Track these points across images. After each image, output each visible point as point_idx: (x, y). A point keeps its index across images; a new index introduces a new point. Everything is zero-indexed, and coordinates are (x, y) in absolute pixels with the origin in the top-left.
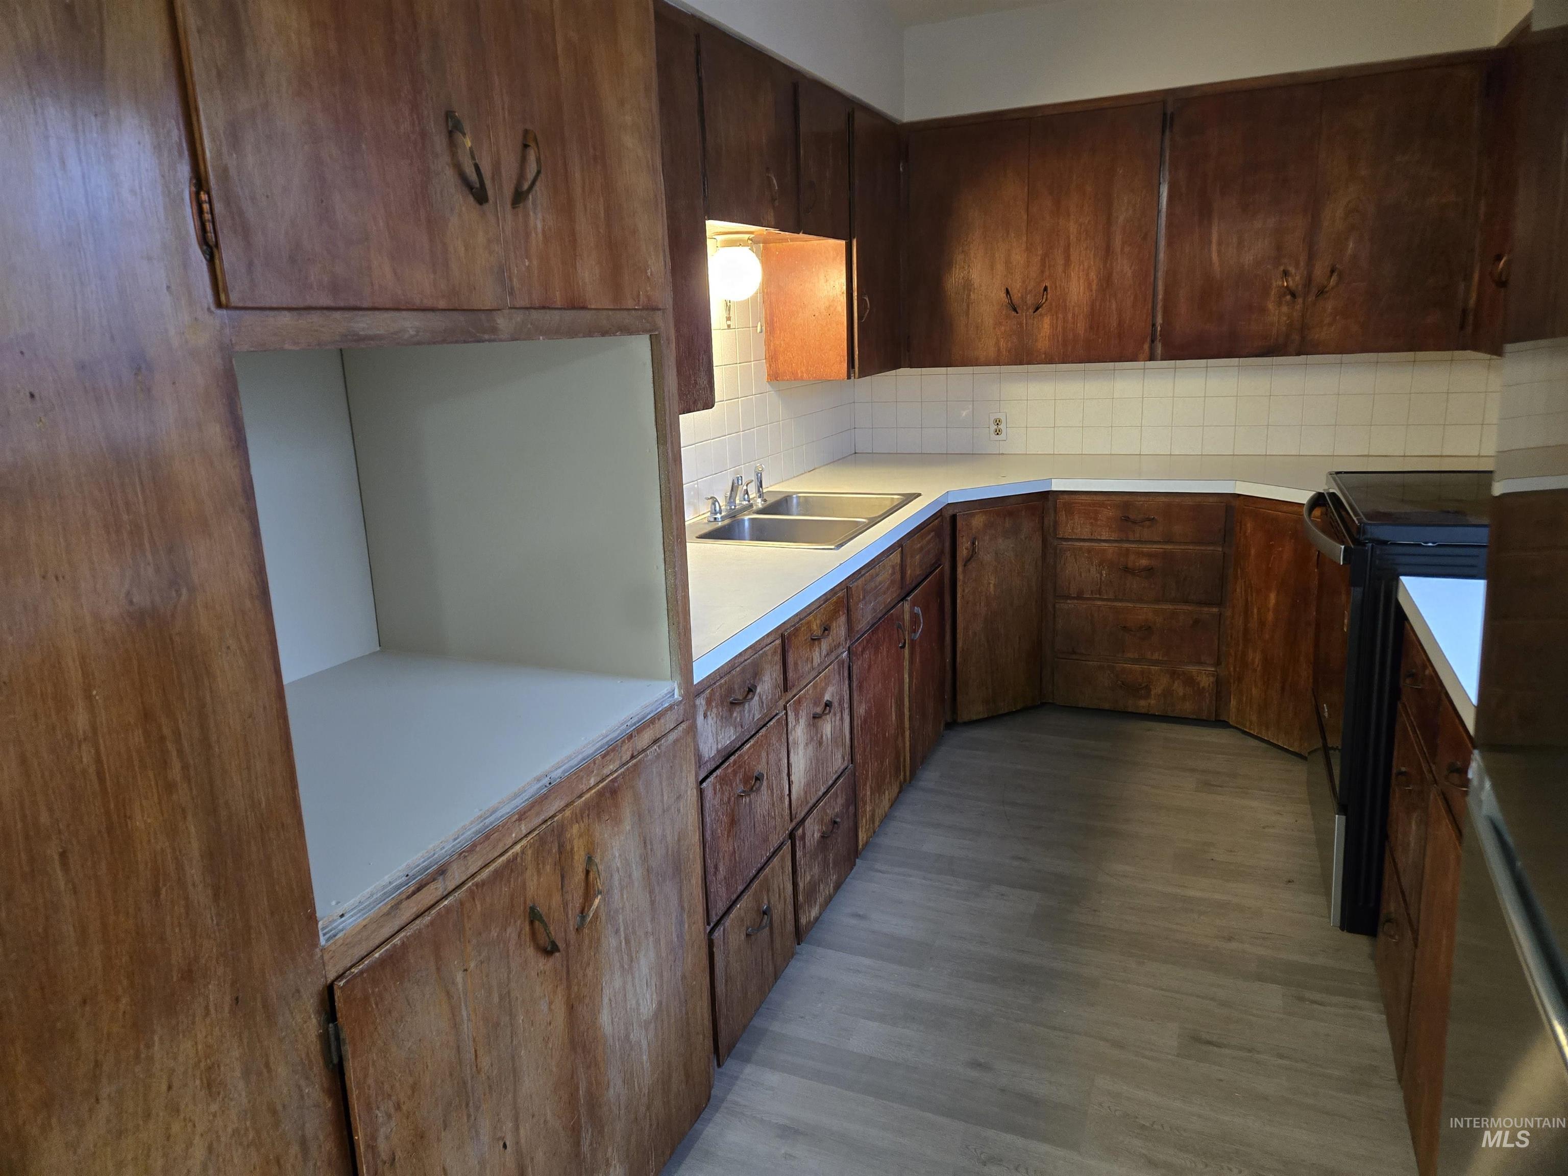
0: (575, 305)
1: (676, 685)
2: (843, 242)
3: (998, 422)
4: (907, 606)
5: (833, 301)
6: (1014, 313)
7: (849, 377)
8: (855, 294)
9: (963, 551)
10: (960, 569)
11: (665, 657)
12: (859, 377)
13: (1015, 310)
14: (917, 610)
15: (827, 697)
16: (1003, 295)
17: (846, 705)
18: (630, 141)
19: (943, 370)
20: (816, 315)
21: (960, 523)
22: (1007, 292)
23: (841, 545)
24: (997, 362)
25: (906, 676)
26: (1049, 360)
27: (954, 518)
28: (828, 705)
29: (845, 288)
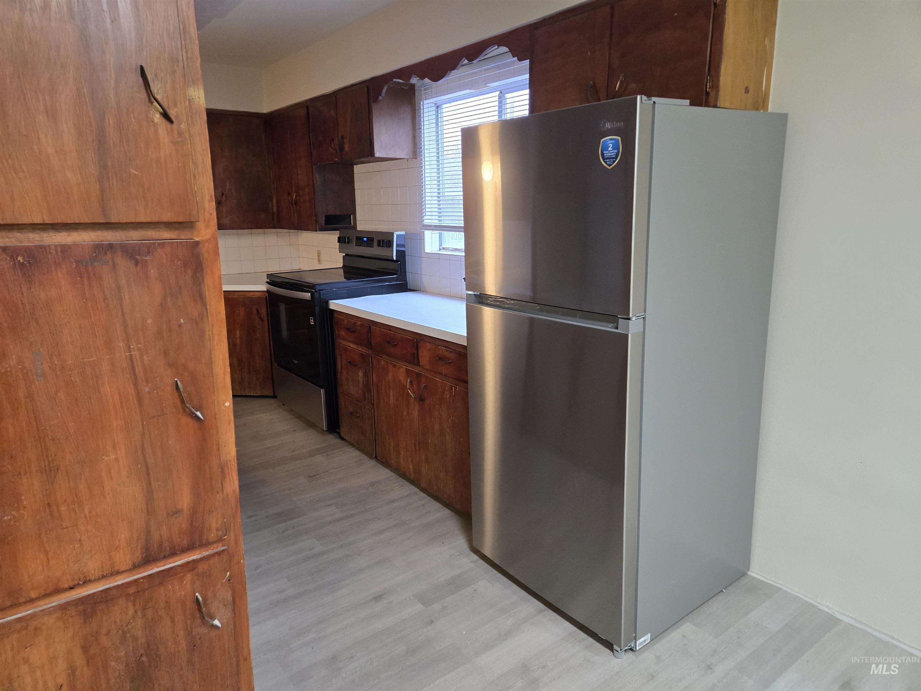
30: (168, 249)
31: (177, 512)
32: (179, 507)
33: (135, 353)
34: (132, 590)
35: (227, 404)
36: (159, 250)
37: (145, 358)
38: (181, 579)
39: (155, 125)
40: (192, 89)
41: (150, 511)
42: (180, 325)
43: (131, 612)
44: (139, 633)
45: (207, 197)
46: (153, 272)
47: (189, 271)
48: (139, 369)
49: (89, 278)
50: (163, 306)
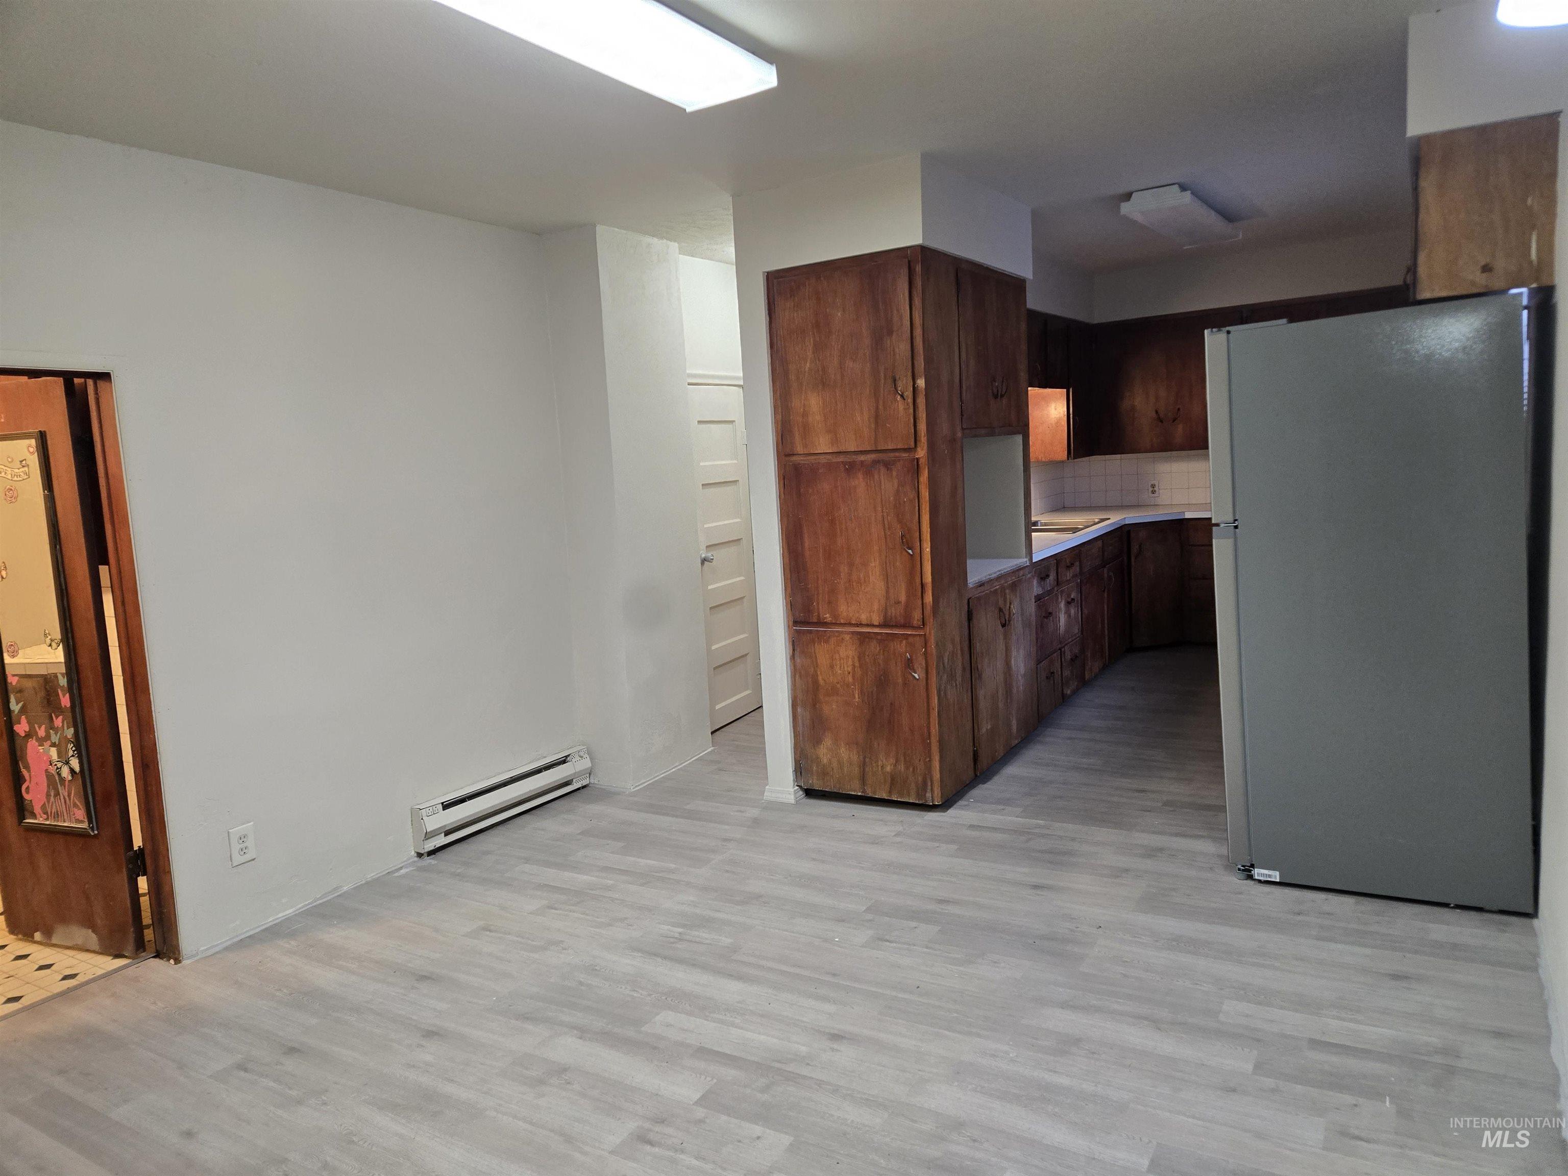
0: (1010, 425)
1: (1027, 559)
2: (1065, 390)
3: (1153, 486)
4: (1106, 570)
5: (1059, 420)
6: (1160, 423)
7: (1068, 459)
8: (1071, 416)
9: (1135, 549)
10: (1133, 559)
11: (1024, 550)
12: (1074, 459)
13: (1162, 422)
14: (1111, 574)
15: (1072, 597)
16: (1154, 414)
17: (1079, 604)
18: (1022, 374)
19: (1118, 456)
20: (1050, 427)
21: (1133, 535)
22: (1157, 412)
23: (1075, 533)
24: (1152, 450)
25: (1106, 606)
26: (1182, 448)
27: (1129, 532)
28: (1073, 599)
29: (1066, 413)
30: (902, 462)
31: (899, 602)
32: (900, 600)
33: (885, 514)
34: (879, 637)
35: (928, 550)
36: (898, 463)
37: (889, 518)
38: (901, 642)
39: (898, 401)
40: (919, 380)
41: (887, 598)
42: (904, 502)
43: (878, 649)
44: (881, 662)
45: (923, 434)
46: (894, 473)
47: (910, 475)
48: (886, 522)
49: (870, 476)
50: (898, 491)
